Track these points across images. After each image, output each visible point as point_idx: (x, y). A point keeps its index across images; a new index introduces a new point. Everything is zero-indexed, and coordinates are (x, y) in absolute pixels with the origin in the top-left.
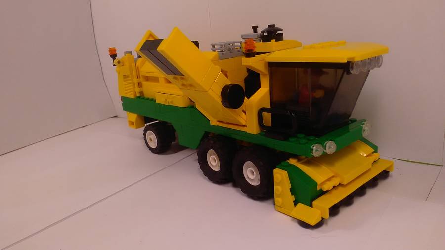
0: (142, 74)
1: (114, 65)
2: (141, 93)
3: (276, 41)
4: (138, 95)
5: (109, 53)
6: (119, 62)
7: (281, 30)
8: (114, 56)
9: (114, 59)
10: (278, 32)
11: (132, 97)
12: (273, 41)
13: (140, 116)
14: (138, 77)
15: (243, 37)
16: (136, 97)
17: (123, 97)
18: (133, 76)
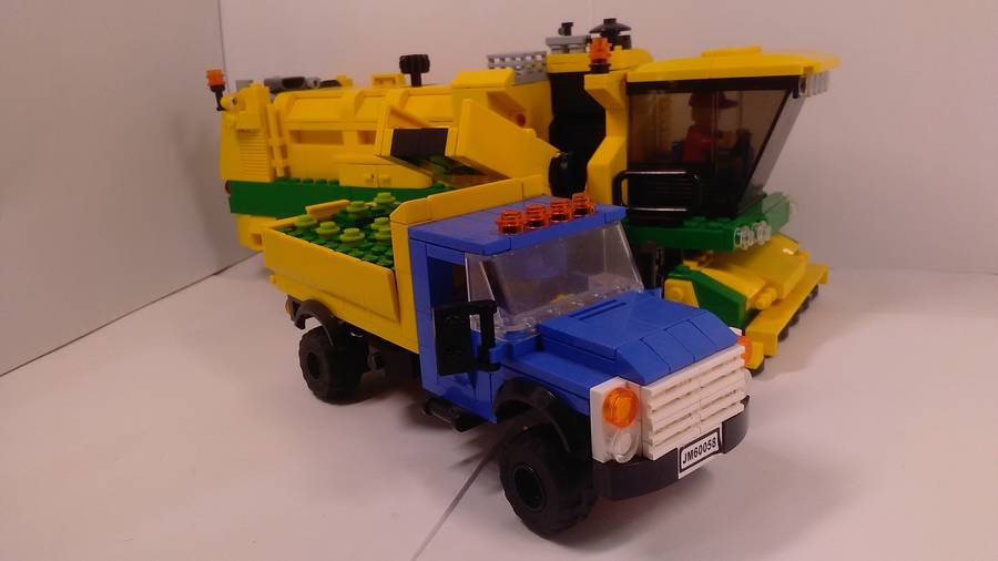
0: (287, 127)
1: (220, 108)
2: (287, 169)
3: (624, 48)
4: (280, 174)
5: (207, 81)
6: (233, 103)
7: (627, 29)
8: (218, 89)
9: (219, 96)
10: (623, 33)
11: (265, 178)
12: (617, 48)
14: (280, 134)
15: (550, 42)
16: (277, 180)
17: (232, 182)
18: (268, 132)
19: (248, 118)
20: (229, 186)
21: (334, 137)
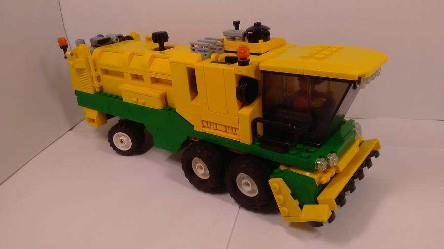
0: (99, 67)
1: (66, 57)
2: (101, 88)
3: (264, 41)
4: (98, 90)
5: (58, 44)
6: (72, 54)
8: (64, 47)
9: (65, 51)
11: (92, 92)
12: (261, 41)
13: (101, 113)
14: (96, 70)
15: (225, 34)
16: (96, 93)
17: (77, 91)
18: (90, 69)
19: (80, 63)
20: (76, 92)
21: (120, 74)
